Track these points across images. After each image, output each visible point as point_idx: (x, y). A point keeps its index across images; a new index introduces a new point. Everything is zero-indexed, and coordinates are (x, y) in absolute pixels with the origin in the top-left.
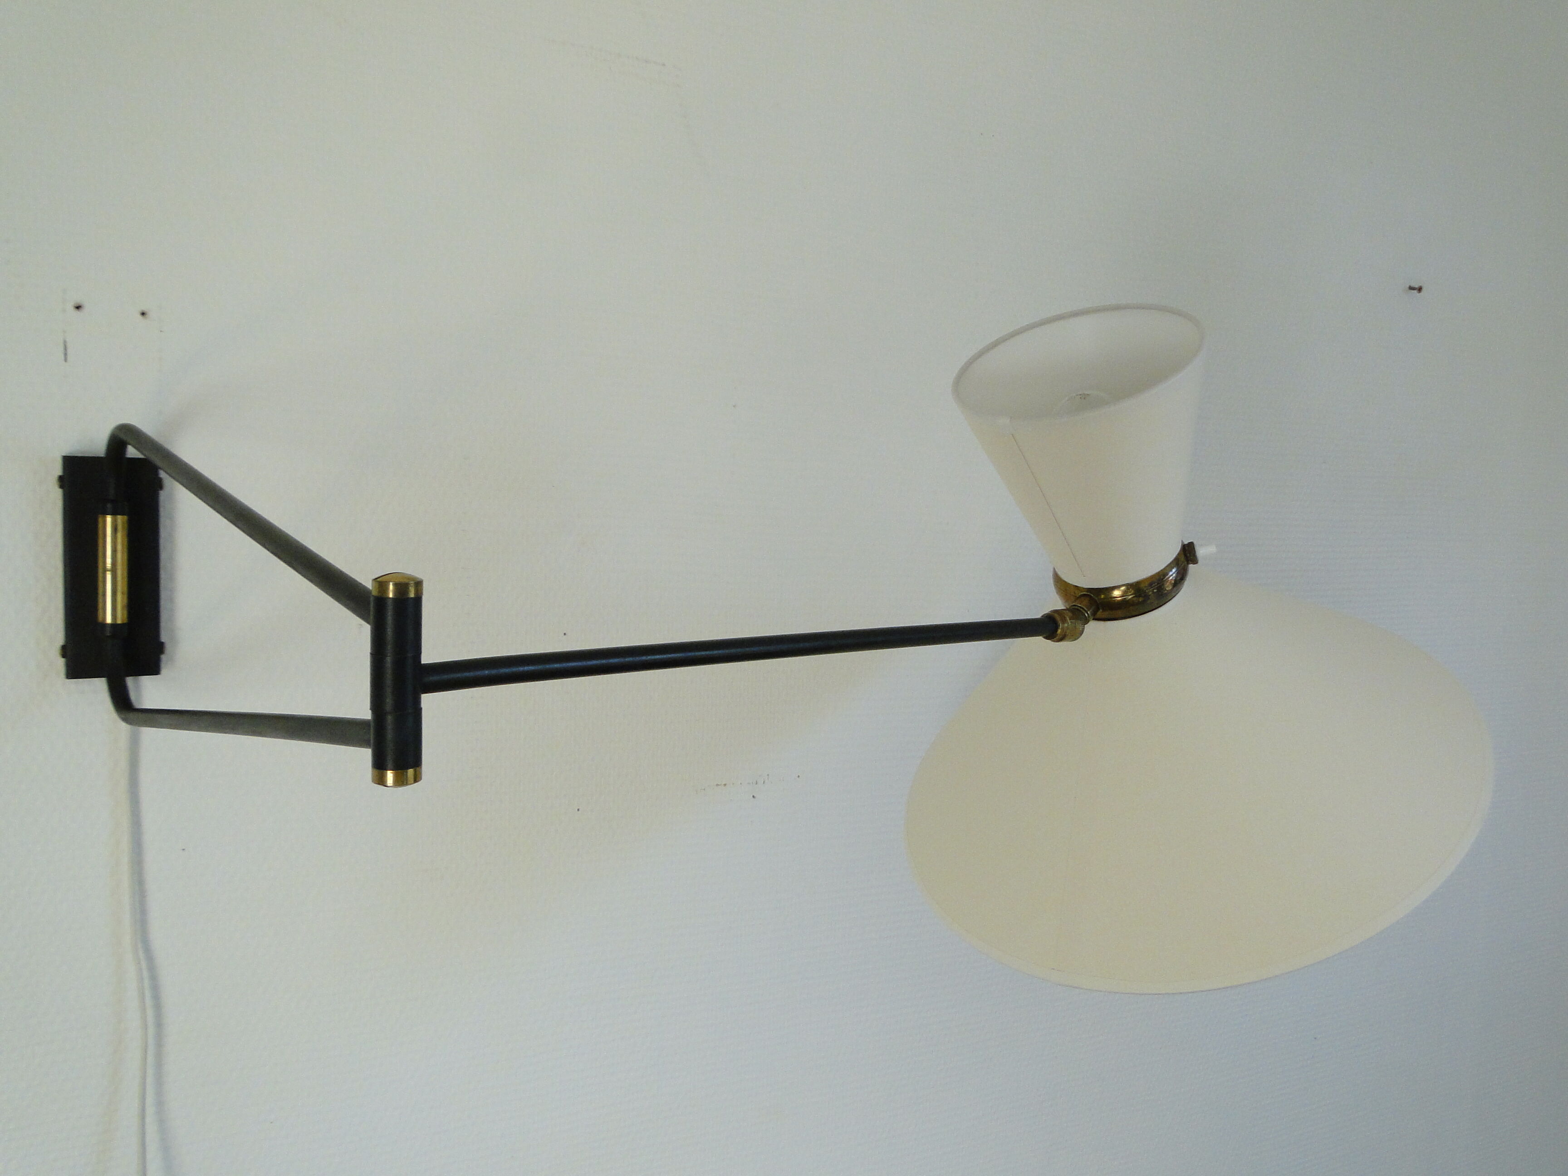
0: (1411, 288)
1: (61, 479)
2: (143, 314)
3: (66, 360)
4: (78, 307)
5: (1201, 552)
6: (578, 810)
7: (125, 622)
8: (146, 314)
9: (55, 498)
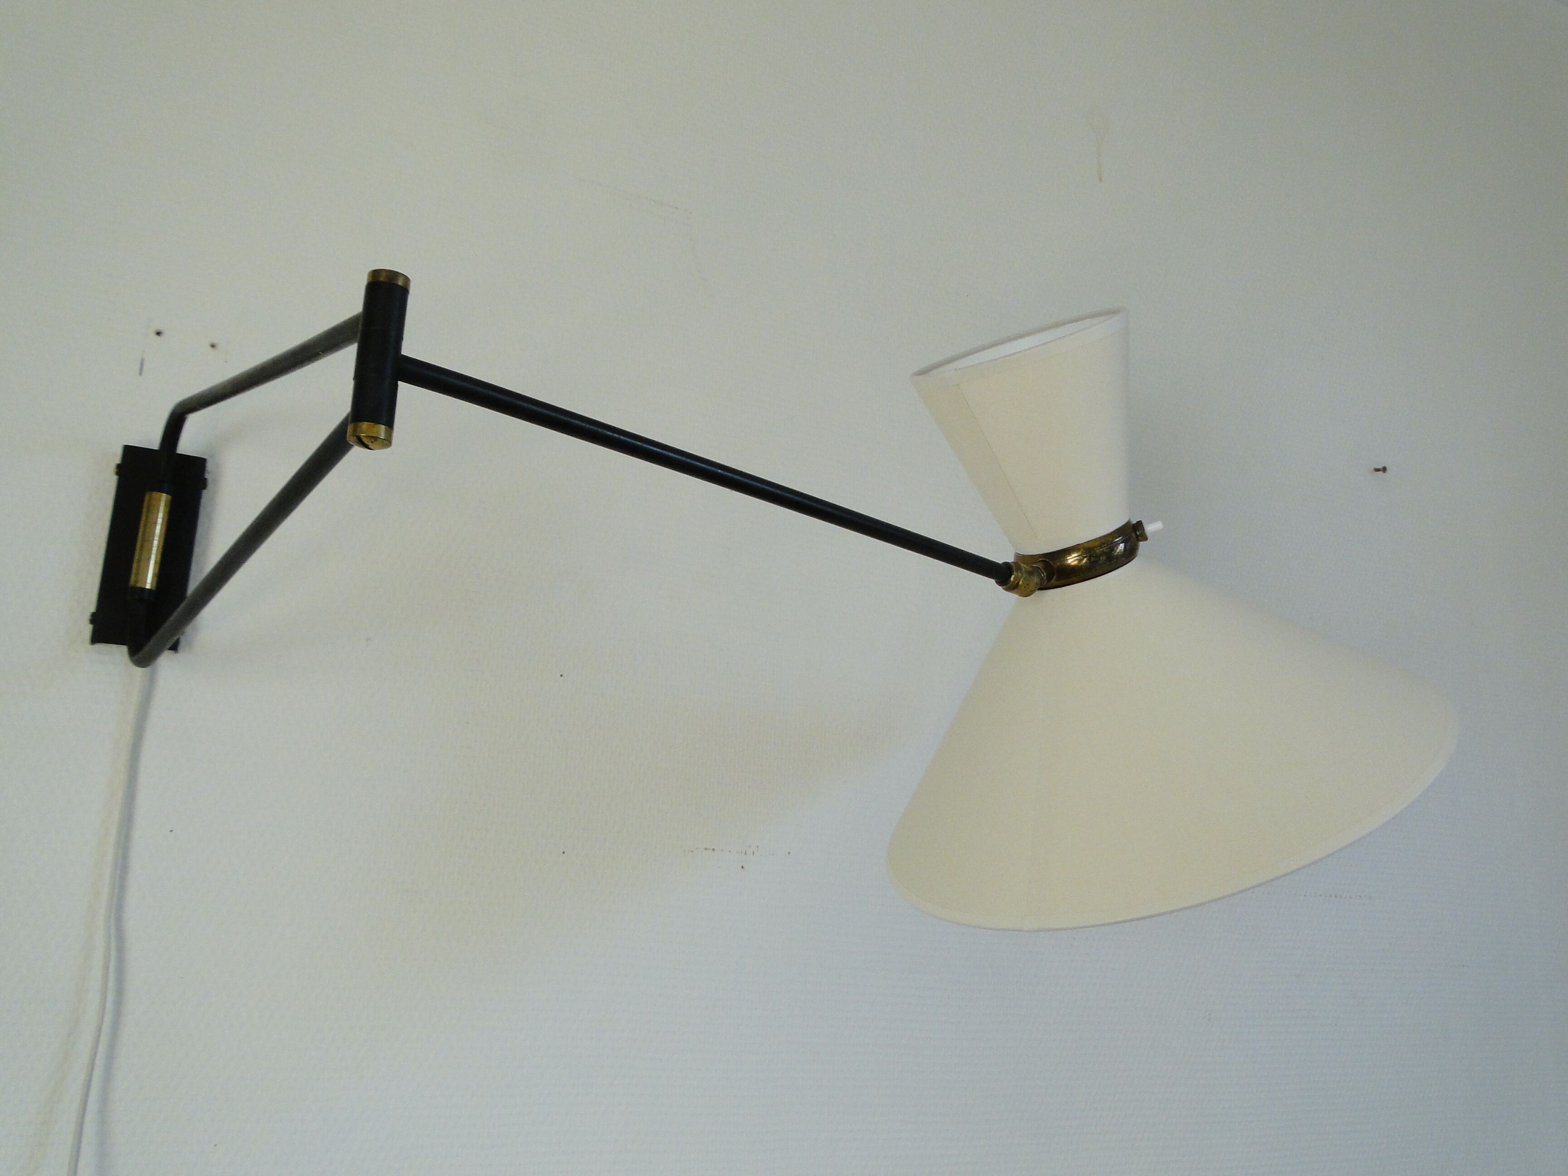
0: (1377, 470)
1: (119, 467)
2: (213, 346)
3: (141, 374)
4: (158, 334)
5: (1149, 528)
6: (564, 852)
7: (154, 589)
8: (215, 346)
9: (110, 483)
